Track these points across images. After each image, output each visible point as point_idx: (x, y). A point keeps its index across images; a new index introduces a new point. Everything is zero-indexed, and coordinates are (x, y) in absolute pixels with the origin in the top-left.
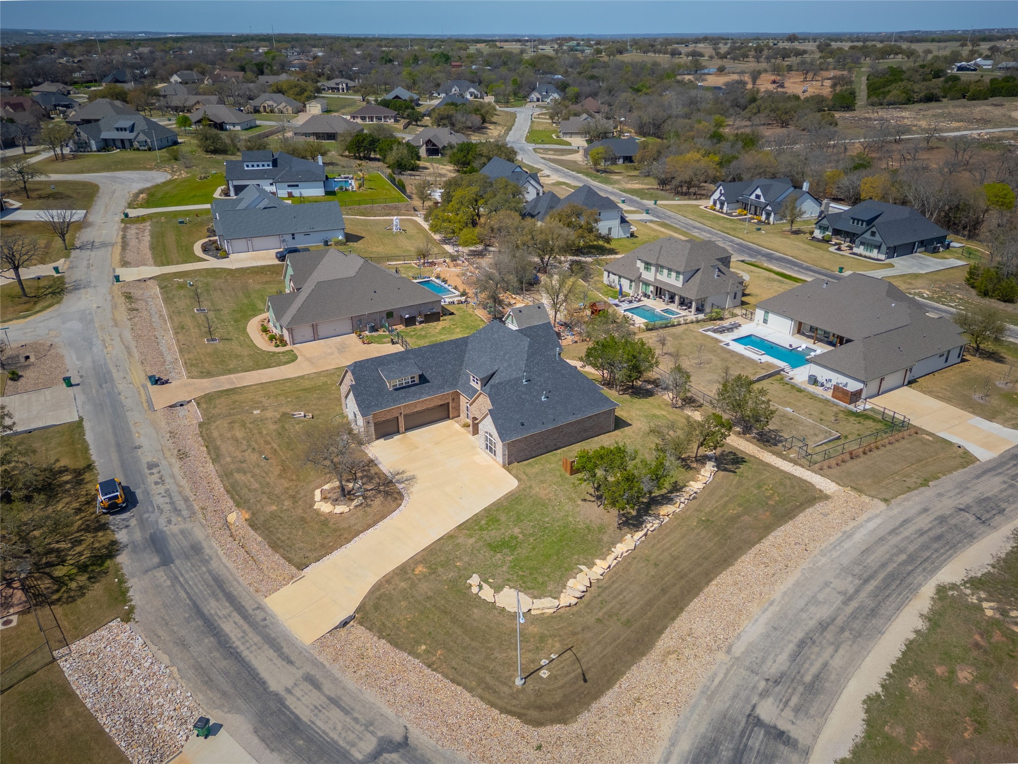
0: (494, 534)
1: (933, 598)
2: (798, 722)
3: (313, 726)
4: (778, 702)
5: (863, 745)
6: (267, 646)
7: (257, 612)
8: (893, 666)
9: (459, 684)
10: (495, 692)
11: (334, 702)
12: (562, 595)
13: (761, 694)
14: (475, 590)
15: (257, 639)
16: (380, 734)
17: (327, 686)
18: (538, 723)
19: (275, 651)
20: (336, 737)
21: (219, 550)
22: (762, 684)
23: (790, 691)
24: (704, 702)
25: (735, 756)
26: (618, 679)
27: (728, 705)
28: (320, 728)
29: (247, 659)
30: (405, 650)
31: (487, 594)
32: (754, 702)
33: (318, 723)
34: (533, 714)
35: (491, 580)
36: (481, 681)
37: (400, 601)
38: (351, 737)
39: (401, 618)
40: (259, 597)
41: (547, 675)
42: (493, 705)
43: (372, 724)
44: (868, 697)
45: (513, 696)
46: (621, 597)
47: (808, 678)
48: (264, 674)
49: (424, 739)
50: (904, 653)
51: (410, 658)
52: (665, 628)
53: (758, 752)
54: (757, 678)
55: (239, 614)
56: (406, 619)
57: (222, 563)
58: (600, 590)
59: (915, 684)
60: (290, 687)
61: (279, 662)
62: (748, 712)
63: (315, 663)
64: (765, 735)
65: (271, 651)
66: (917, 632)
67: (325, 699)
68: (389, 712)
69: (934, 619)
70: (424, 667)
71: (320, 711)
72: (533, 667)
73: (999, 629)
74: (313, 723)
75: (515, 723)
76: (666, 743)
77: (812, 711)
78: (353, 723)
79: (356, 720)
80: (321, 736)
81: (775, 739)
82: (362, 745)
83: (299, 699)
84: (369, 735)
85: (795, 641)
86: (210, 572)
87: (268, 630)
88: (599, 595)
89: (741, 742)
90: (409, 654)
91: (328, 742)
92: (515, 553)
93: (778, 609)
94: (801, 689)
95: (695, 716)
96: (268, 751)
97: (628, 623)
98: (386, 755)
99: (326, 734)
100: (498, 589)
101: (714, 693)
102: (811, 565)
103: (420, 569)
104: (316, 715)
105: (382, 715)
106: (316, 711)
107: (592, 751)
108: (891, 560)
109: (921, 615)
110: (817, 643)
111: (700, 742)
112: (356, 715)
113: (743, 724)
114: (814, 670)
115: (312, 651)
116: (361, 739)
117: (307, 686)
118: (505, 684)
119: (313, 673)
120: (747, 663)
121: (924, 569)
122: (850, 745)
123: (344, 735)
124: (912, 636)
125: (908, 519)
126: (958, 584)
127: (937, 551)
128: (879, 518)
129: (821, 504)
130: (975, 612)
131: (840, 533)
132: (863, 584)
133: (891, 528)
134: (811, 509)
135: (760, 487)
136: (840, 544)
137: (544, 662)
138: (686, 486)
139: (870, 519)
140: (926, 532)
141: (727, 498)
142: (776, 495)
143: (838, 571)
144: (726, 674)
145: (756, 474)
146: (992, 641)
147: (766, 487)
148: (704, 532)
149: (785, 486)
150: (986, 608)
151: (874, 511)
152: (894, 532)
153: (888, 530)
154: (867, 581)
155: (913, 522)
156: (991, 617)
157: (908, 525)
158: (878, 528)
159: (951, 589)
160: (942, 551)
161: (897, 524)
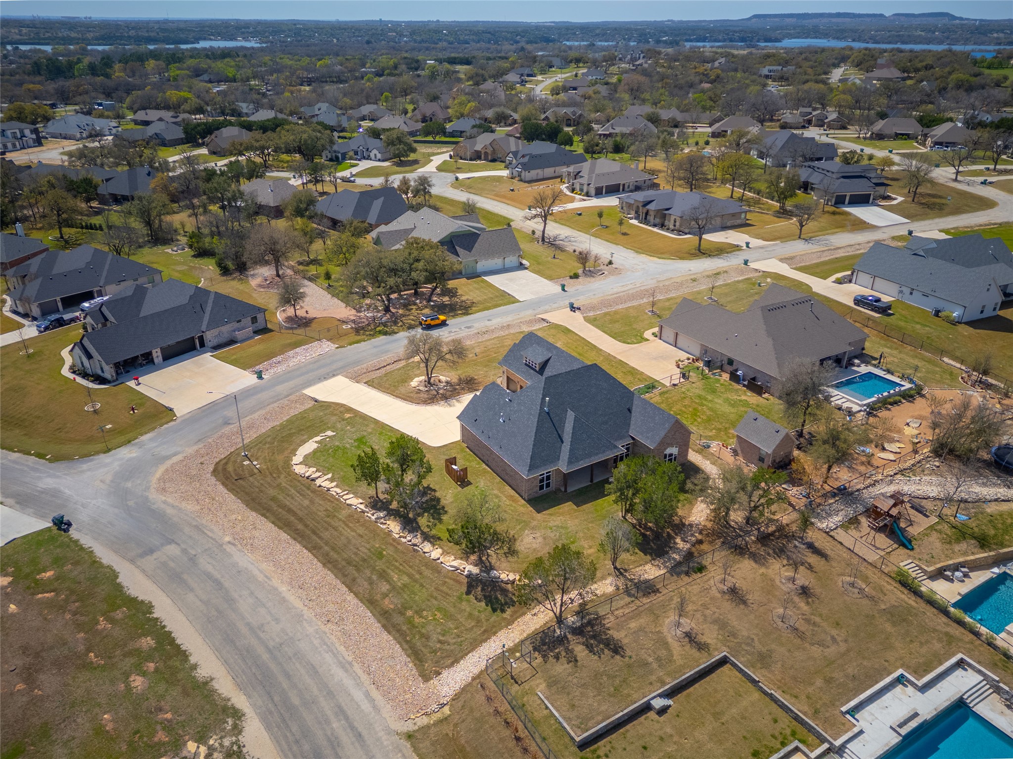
1: (229, 700)
2: (156, 562)
4: (176, 556)
5: (121, 591)
8: (170, 633)
12: (303, 466)
13: (185, 549)
14: (322, 434)
22: (193, 552)
23: (180, 564)
24: (194, 524)
27: (186, 533)
31: (317, 439)
32: (182, 545)
35: (328, 440)
41: (245, 464)
44: (153, 606)
46: (298, 495)
47: (185, 576)
50: (178, 646)
54: (199, 551)
59: (147, 642)
62: (176, 540)
64: (154, 544)
66: (195, 667)
69: (204, 689)
72: (252, 458)
73: (168, 743)
75: (223, 455)
76: (176, 504)
77: (159, 572)
81: (150, 549)
85: (222, 580)
93: (260, 579)
94: (179, 570)
95: (186, 518)
97: (274, 499)
100: (318, 443)
101: (199, 529)
103: (346, 416)
108: (294, 686)
109: (212, 679)
110: (214, 591)
113: (168, 536)
114: (191, 582)
115: (297, 394)
120: (214, 549)
121: (271, 713)
122: (125, 584)
124: (193, 660)
125: (363, 741)
126: (240, 737)
127: (297, 742)
128: (371, 709)
129: (410, 665)
130: (198, 732)
131: (350, 659)
132: (267, 647)
133: (349, 713)
134: (400, 650)
135: (439, 609)
136: (332, 651)
137: (255, 463)
138: (433, 545)
139: (372, 701)
140: (333, 748)
141: (417, 576)
142: (424, 620)
143: (290, 634)
144: (211, 538)
145: (466, 614)
146: (159, 727)
147: (439, 615)
148: (366, 551)
149: (443, 635)
150: (198, 747)
151: (387, 710)
152: (341, 712)
153: (345, 708)
154: (269, 651)
155: (357, 744)
156: (185, 744)
157: (351, 735)
158: (352, 700)
159: (235, 726)
160: (295, 748)
161: (355, 724)
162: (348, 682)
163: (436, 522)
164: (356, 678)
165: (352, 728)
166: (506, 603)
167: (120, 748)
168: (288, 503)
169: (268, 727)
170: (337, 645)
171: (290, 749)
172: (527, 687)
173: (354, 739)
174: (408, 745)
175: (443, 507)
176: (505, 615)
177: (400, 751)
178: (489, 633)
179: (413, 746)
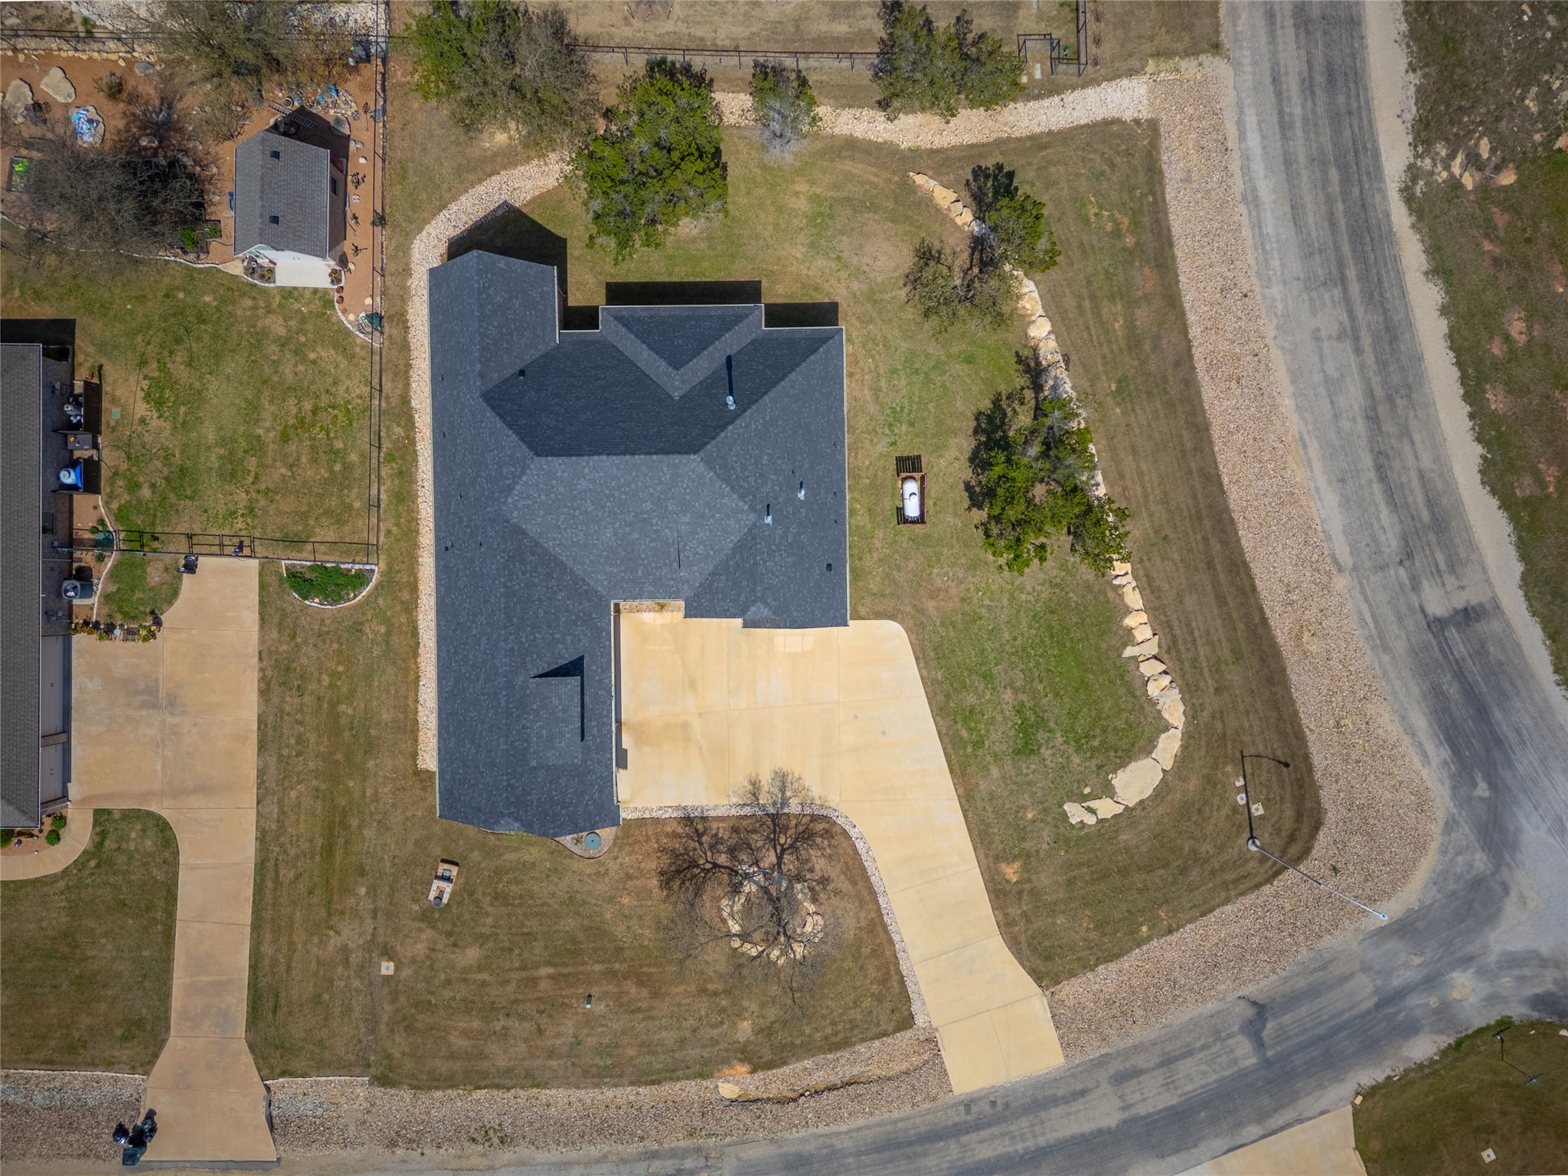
0: (1000, 735)
1: (1413, 226)
2: (1465, 582)
3: (1188, 1096)
4: (1431, 579)
5: (1520, 538)
6: (1043, 1115)
7: (974, 1109)
8: (1464, 398)
9: (1211, 911)
10: (1245, 877)
11: (1167, 1061)
12: (1165, 715)
13: (1413, 589)
14: (1091, 820)
15: (1024, 1122)
16: (1236, 1028)
17: (1141, 1062)
18: (1306, 852)
19: (1056, 1106)
20: (1215, 1077)
21: (813, 1130)
22: (1403, 573)
23: (1427, 552)
24: (1386, 658)
25: (1461, 683)
26: (1300, 726)
27: (1404, 637)
28: (1195, 1090)
29: (1052, 1141)
30: (1131, 949)
31: (1106, 808)
32: (1417, 605)
33: (1189, 1088)
34: (1294, 850)
35: (1087, 791)
36: (1225, 886)
37: (1054, 924)
38: (1224, 1059)
39: (1083, 934)
40: (943, 1099)
41: (1261, 807)
42: (1258, 886)
43: (1218, 1032)
44: (1480, 471)
45: (1263, 860)
46: (1197, 633)
47: (1425, 515)
48: (1087, 1127)
49: (1264, 983)
51: (1145, 948)
52: (1261, 610)
53: (1470, 656)
54: (1392, 572)
55: (968, 1133)
56: (1088, 930)
57: (846, 1133)
58: (1173, 652)
59: (1495, 399)
60: (1121, 1104)
61: (1075, 1106)
62: (1424, 623)
63: (1099, 1063)
64: (1458, 631)
65: (1054, 1111)
66: (1444, 311)
67: (1160, 1072)
68: (1211, 1006)
69: (1438, 264)
70: (1168, 938)
71: (1173, 1082)
72: (1243, 818)
73: (1494, 203)
74: (1185, 1094)
75: (1290, 876)
76: (1407, 740)
77: (1463, 555)
78: (1207, 1052)
79: (1204, 1047)
80: (1207, 1091)
81: (1467, 625)
82: (1239, 1053)
83: (1144, 1100)
84: (1231, 1041)
85: (1373, 475)
86: (859, 1153)
87: (1015, 1104)
88: (1182, 663)
89: (1449, 662)
90: (1139, 946)
91: (1218, 1087)
92: (1052, 725)
93: (1316, 445)
94: (1432, 537)
95: (1397, 683)
96: (1194, 1150)
97: (1238, 655)
98: (1265, 1034)
99: (1206, 1085)
100: (1108, 791)
101: (1381, 636)
102: (1275, 322)
103: (1011, 872)
104: (1176, 1088)
105: (1212, 1016)
106: (1171, 1086)
107: (1371, 821)
108: (1329, 200)
109: (1426, 274)
110: (1391, 453)
111: (1427, 705)
112: (1198, 1045)
113: (1434, 642)
114: (1420, 498)
115: (1077, 1061)
116: (1232, 1051)
117: (1130, 1086)
118: (1247, 861)
119: (1112, 1072)
120: (1368, 564)
121: (1368, 173)
122: (1514, 553)
123: (1218, 1067)
124: (1444, 325)
125: (1272, 69)
126: (1412, 160)
127: (1350, 113)
128: (1246, 110)
129: (1165, 158)
130: (1457, 197)
131: (1242, 208)
132: (1345, 290)
133: (1275, 119)
134: (1168, 189)
135: (1086, 221)
136: (1261, 234)
137: (1241, 799)
138: (1035, 350)
139: (1240, 124)
140: (1311, 78)
141: (1087, 304)
142: (1118, 216)
143: (1306, 297)
144: (1367, 601)
145: (1053, 191)
146: (1501, 234)
147: (1092, 210)
148: (1139, 412)
149: (1103, 173)
150: (1461, 176)
151: (1228, 98)
152: (1285, 127)
153: (1277, 129)
154: (1343, 279)
155: (1283, 70)
156: (1475, 188)
157: (1285, 86)
158: (1264, 138)
159: (1414, 180)
160: (1355, 105)
161: (1274, 100)
162: (1258, 168)
163: (1004, 404)
164: (1246, 170)
165: (1278, 94)
166: (987, 177)
167: (1549, 226)
168: (1218, 622)
169: (1376, 154)
170: (1250, 242)
171: (1359, 107)
172: (1043, 25)
173: (1283, 79)
174: (1223, 36)
175: (976, 432)
176: (1000, 159)
177: (1236, 34)
178: (1037, 143)
179: (1217, 32)
